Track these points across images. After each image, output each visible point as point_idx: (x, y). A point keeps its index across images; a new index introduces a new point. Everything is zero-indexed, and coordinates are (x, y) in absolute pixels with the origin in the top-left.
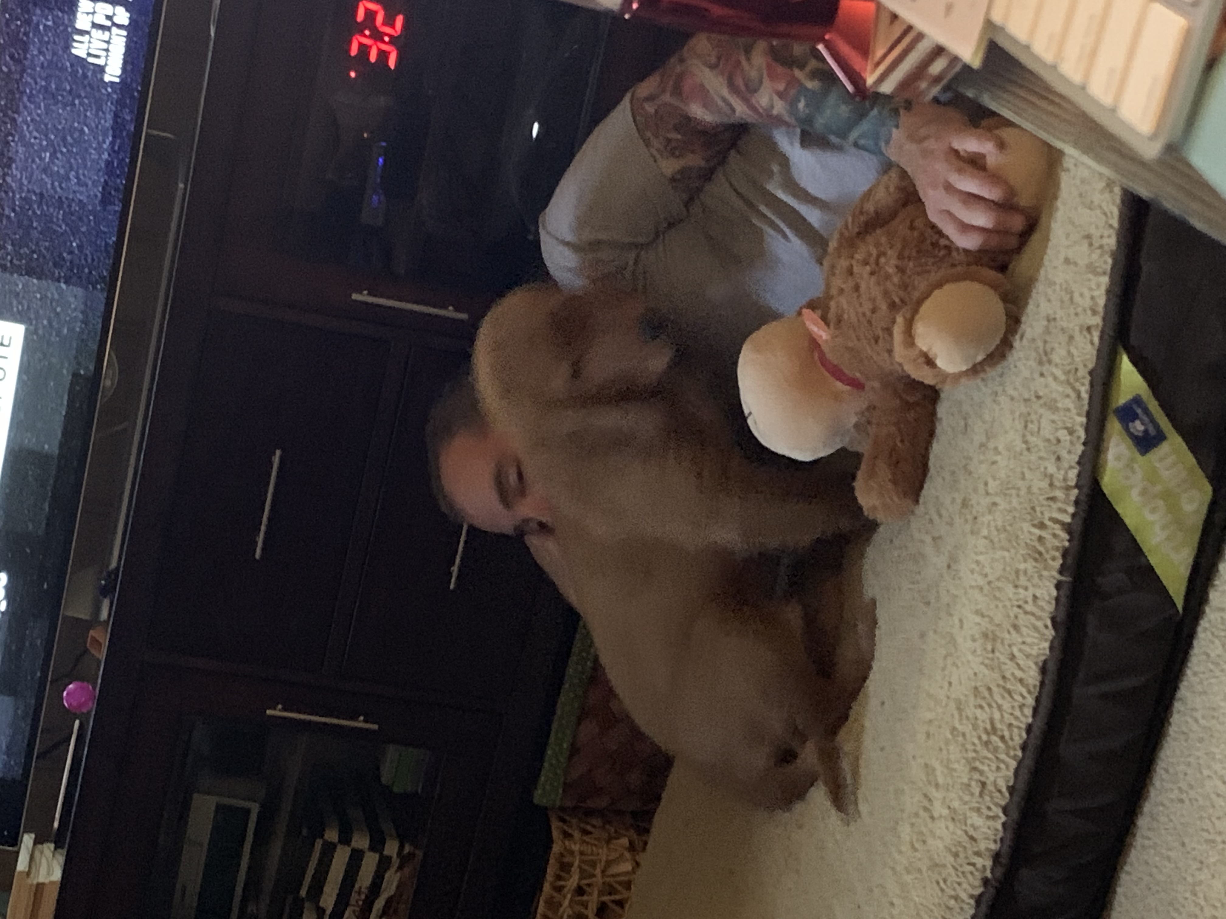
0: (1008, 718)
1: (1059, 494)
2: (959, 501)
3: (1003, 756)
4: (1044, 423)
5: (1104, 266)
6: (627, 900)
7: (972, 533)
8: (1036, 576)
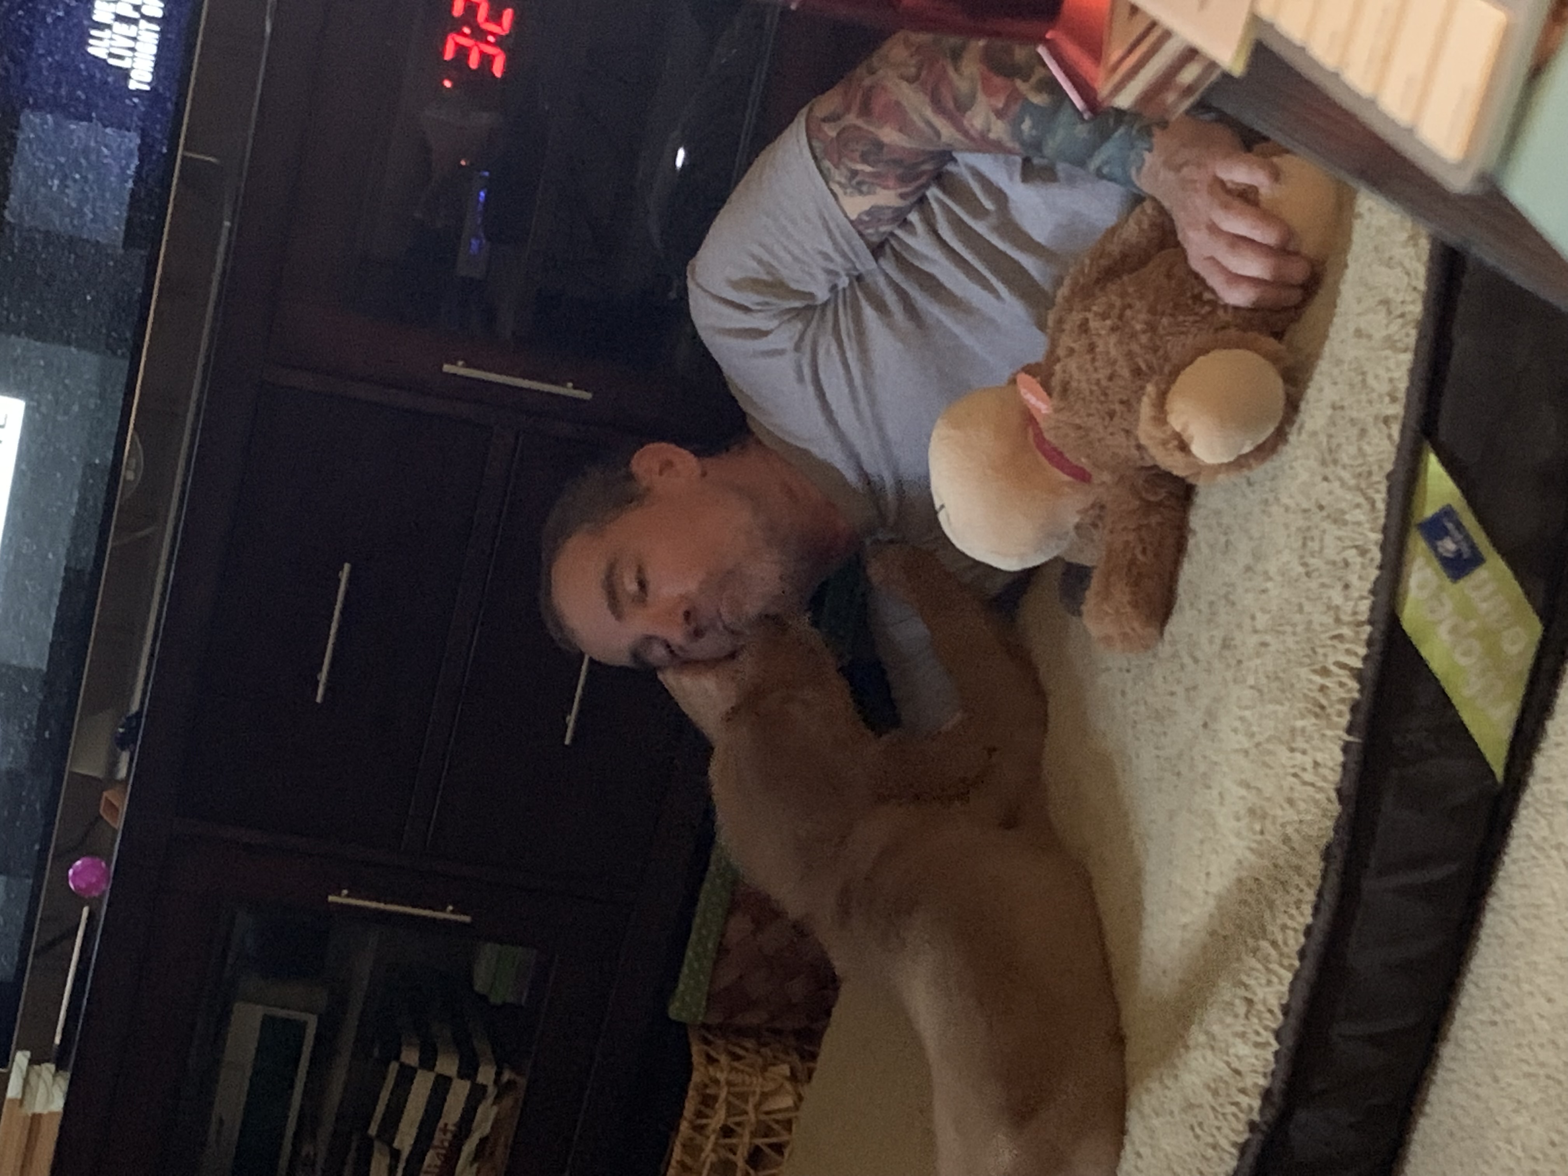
1: (1346, 631)
2: (1218, 641)
3: (1275, 967)
4: (1329, 540)
5: (1406, 340)
6: (788, 1142)
7: (1235, 681)
8: (1316, 736)
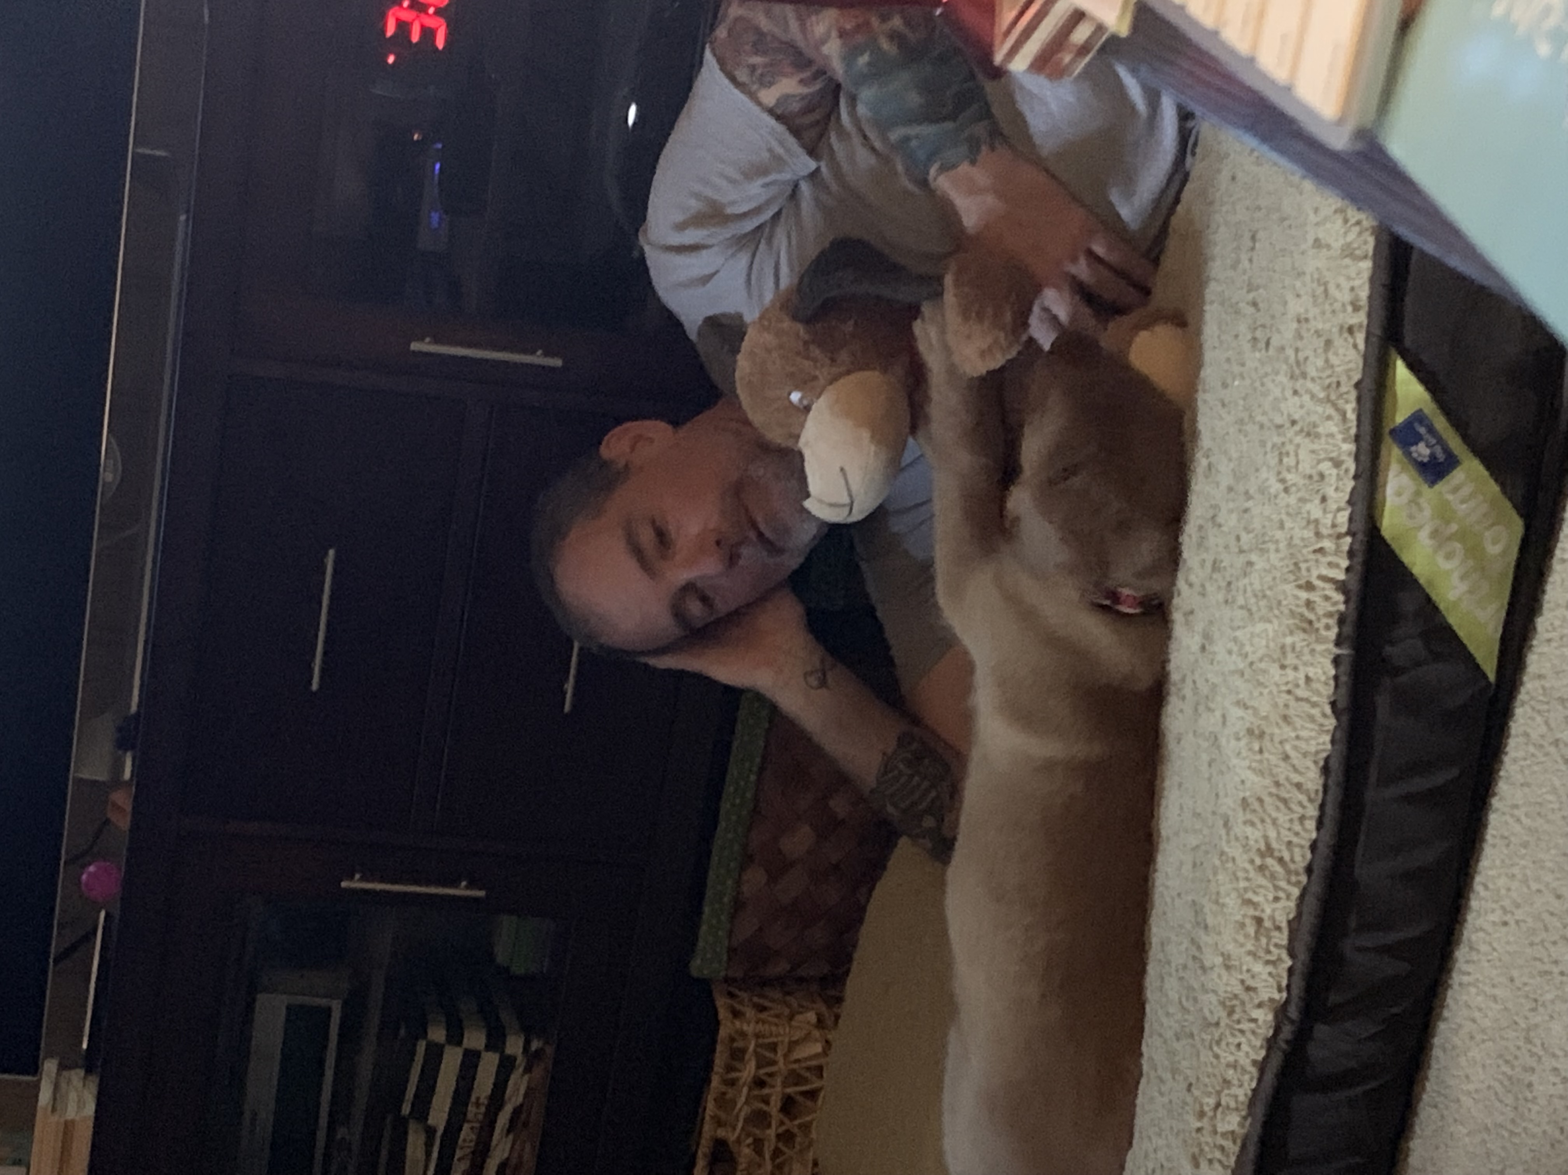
0: (1287, 836)
1: (1328, 544)
3: (1283, 884)
4: (1303, 454)
5: (1365, 248)
6: (820, 1089)
7: (1227, 602)
8: (1306, 650)
